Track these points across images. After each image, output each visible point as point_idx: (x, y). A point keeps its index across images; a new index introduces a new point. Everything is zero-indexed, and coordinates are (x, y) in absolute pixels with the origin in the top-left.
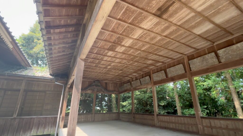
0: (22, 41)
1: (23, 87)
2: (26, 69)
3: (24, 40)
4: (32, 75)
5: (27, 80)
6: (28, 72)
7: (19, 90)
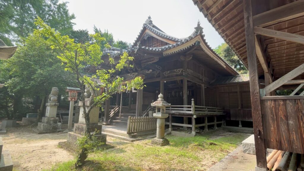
0: (224, 53)
1: (238, 90)
2: (236, 77)
3: (225, 52)
4: (242, 81)
5: (239, 85)
6: (238, 79)
7: (237, 92)
